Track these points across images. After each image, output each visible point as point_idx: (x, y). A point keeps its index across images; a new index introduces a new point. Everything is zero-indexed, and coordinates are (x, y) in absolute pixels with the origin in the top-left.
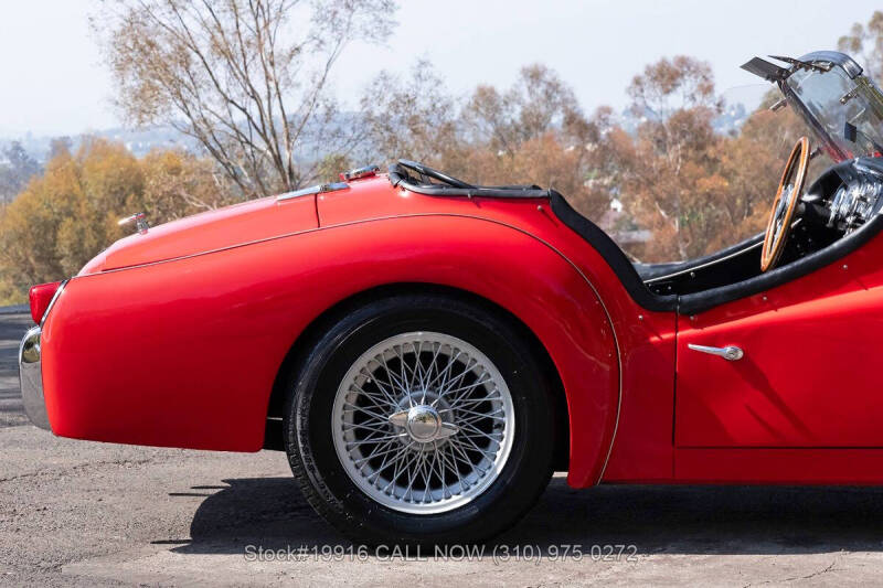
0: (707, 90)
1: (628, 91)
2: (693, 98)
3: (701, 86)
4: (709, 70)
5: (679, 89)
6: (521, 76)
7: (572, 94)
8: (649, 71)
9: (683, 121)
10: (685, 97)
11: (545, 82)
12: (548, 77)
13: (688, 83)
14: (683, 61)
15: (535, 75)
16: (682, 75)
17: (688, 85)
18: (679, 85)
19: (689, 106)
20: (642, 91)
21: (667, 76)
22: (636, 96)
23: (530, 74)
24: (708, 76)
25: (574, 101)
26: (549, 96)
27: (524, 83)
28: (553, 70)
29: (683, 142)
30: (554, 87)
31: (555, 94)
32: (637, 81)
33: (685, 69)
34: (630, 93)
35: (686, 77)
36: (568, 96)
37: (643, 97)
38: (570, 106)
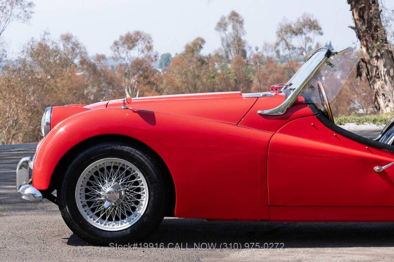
0: (150, 48)
1: (111, 48)
2: (143, 51)
3: (146, 47)
4: (150, 38)
5: (136, 48)
6: (60, 39)
7: (85, 49)
8: (121, 38)
9: (138, 65)
10: (139, 51)
11: (72, 42)
12: (73, 40)
13: (140, 45)
14: (138, 33)
15: (67, 38)
16: (137, 41)
17: (141, 45)
18: (136, 45)
19: (141, 56)
20: (118, 48)
21: (130, 41)
22: (115, 51)
23: (65, 38)
24: (150, 41)
25: (86, 53)
26: (74, 50)
27: (61, 42)
28: (76, 37)
29: (138, 75)
30: (76, 45)
31: (76, 49)
32: (116, 43)
33: (139, 37)
34: (112, 49)
35: (139, 41)
36: (83, 50)
37: (118, 52)
38: (83, 55)
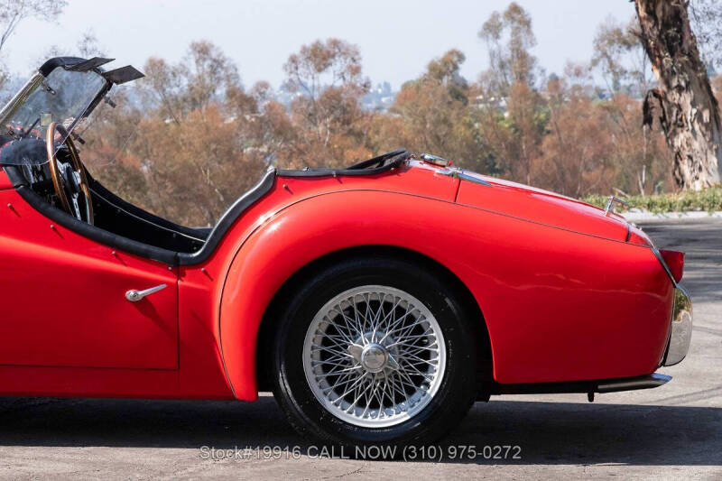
0: (356, 71)
1: (285, 67)
2: (342, 76)
3: (350, 67)
4: (357, 53)
5: (331, 69)
6: (190, 50)
7: (236, 70)
8: (304, 50)
9: (333, 99)
10: (334, 75)
11: (211, 59)
12: (214, 54)
13: (338, 64)
14: (335, 43)
15: (202, 50)
16: (333, 56)
17: (339, 65)
18: (330, 64)
19: (339, 83)
20: (297, 68)
21: (320, 56)
22: (291, 72)
23: (198, 49)
24: (356, 57)
25: (237, 77)
26: (213, 72)
27: (192, 56)
28: (218, 48)
29: (332, 117)
30: (218, 64)
31: (219, 69)
32: (293, 60)
33: (337, 50)
34: (286, 70)
35: (337, 58)
36: (231, 71)
37: (297, 74)
38: (232, 81)
